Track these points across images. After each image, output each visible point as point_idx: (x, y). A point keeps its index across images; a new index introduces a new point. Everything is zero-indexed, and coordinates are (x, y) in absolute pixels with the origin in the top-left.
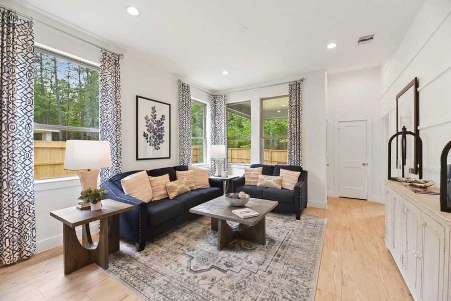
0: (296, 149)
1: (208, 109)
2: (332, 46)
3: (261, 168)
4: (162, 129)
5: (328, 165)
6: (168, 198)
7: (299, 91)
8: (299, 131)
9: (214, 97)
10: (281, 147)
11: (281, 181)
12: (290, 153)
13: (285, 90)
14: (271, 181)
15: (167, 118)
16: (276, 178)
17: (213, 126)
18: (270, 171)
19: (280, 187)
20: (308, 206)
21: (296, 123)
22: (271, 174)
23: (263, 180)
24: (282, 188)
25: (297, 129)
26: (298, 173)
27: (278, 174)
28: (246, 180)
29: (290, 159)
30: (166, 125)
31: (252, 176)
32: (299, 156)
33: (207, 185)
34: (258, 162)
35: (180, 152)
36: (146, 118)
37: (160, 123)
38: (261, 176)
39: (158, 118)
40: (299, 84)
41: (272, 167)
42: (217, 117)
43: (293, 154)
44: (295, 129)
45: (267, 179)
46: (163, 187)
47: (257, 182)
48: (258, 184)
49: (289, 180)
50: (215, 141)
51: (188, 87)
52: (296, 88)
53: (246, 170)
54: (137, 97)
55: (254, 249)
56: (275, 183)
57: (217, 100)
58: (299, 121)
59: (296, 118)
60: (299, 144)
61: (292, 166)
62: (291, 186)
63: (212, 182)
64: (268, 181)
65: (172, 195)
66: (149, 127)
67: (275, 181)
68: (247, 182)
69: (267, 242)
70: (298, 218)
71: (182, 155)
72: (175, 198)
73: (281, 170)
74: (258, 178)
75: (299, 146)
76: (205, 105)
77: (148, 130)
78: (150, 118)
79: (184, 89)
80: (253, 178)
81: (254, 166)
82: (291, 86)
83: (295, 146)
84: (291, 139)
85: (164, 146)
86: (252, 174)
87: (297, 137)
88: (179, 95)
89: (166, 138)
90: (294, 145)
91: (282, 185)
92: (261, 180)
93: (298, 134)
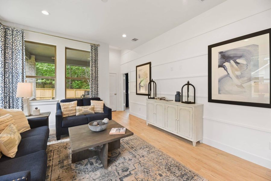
0: (95, 87)
2: (124, 36)
3: (76, 102)
7: (97, 51)
8: (97, 76)
11: (93, 108)
14: (87, 109)
16: (90, 107)
18: (81, 103)
19: (94, 113)
23: (81, 110)
24: (95, 113)
25: (96, 75)
31: (70, 109)
32: (97, 91)
33: (28, 127)
38: (78, 108)
43: (94, 90)
44: (95, 74)
45: (84, 109)
47: (76, 112)
48: (77, 114)
49: (98, 107)
52: (95, 49)
55: (120, 153)
56: (90, 110)
59: (95, 67)
60: (97, 84)
62: (100, 111)
67: (90, 109)
68: (65, 114)
73: (92, 101)
74: (75, 110)
75: (97, 85)
83: (95, 85)
86: (70, 106)
87: (96, 79)
91: (94, 110)
92: (80, 110)
93: (96, 77)
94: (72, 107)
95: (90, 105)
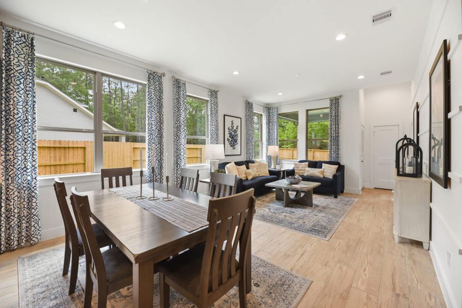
0: (335, 149)
1: (263, 118)
3: (307, 163)
4: (237, 135)
5: (362, 161)
6: (247, 179)
7: (338, 105)
8: (338, 135)
9: (268, 108)
10: (323, 147)
11: (323, 172)
12: (331, 152)
13: (327, 104)
14: (316, 172)
15: (239, 128)
16: (319, 170)
17: (268, 131)
18: (314, 165)
19: (322, 177)
20: (344, 192)
21: (336, 129)
22: (315, 167)
24: (324, 177)
25: (336, 134)
26: (336, 167)
27: (321, 167)
28: (296, 171)
29: (331, 156)
30: (239, 133)
32: (338, 154)
33: (268, 174)
34: (304, 159)
35: (247, 151)
36: (229, 128)
37: (235, 131)
38: (307, 169)
39: (235, 128)
40: (338, 99)
41: (316, 163)
42: (271, 124)
43: (333, 152)
45: (312, 170)
46: (244, 172)
47: (304, 173)
48: (305, 175)
49: (329, 171)
50: (269, 143)
51: (252, 104)
52: (335, 102)
53: (295, 165)
54: (225, 115)
57: (271, 111)
58: (338, 128)
59: (336, 125)
61: (332, 162)
62: (330, 176)
63: (271, 172)
64: (313, 172)
65: (250, 178)
66: (230, 134)
67: (318, 172)
68: (297, 173)
69: (314, 206)
70: (336, 197)
71: (248, 153)
72: (252, 179)
73: (323, 164)
74: (305, 170)
75: (338, 147)
76: (261, 115)
77: (230, 136)
78: (231, 128)
79: (249, 105)
80: (301, 170)
81: (301, 162)
82: (331, 100)
83: (335, 147)
84: (331, 141)
85: (238, 147)
86: (301, 166)
87: (336, 140)
88: (246, 110)
89: (239, 141)
90: (334, 145)
91: (323, 175)
92: (308, 171)
93: (337, 137)
94: (302, 167)
95: (321, 168)
